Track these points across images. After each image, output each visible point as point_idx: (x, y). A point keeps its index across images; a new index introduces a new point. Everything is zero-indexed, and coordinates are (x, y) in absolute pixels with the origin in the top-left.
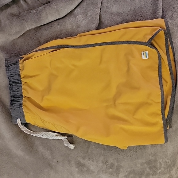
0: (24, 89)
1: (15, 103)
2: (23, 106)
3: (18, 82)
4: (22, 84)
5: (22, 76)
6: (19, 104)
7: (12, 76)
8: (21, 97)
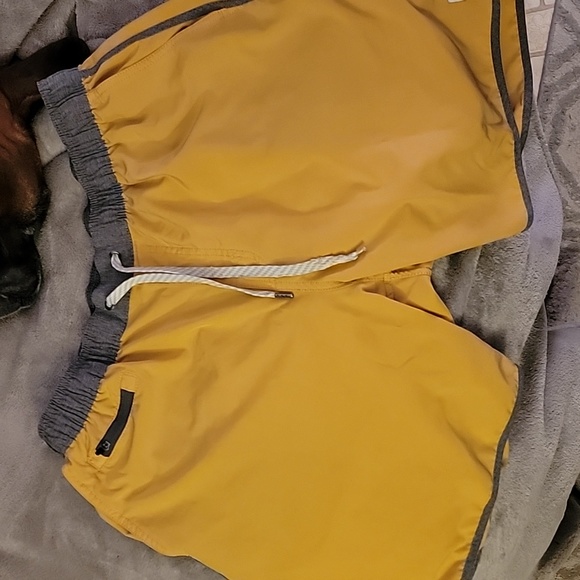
0: (117, 165)
1: (105, 210)
2: (128, 215)
3: (95, 147)
4: (109, 151)
5: (102, 129)
6: (116, 212)
7: (73, 132)
8: (116, 189)
